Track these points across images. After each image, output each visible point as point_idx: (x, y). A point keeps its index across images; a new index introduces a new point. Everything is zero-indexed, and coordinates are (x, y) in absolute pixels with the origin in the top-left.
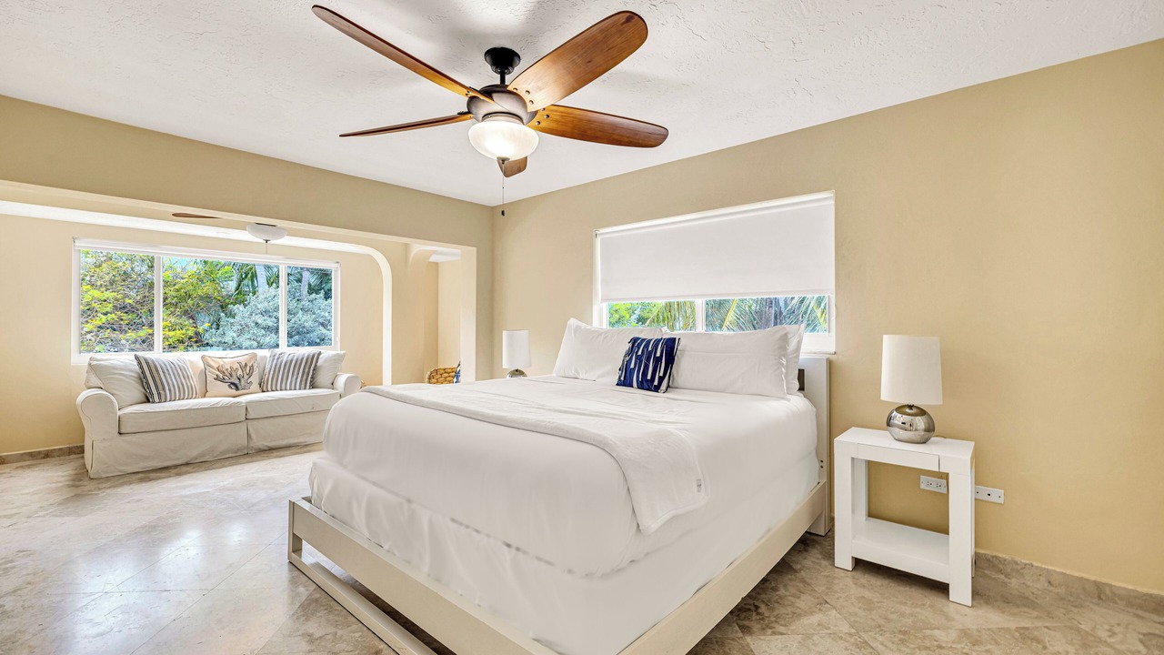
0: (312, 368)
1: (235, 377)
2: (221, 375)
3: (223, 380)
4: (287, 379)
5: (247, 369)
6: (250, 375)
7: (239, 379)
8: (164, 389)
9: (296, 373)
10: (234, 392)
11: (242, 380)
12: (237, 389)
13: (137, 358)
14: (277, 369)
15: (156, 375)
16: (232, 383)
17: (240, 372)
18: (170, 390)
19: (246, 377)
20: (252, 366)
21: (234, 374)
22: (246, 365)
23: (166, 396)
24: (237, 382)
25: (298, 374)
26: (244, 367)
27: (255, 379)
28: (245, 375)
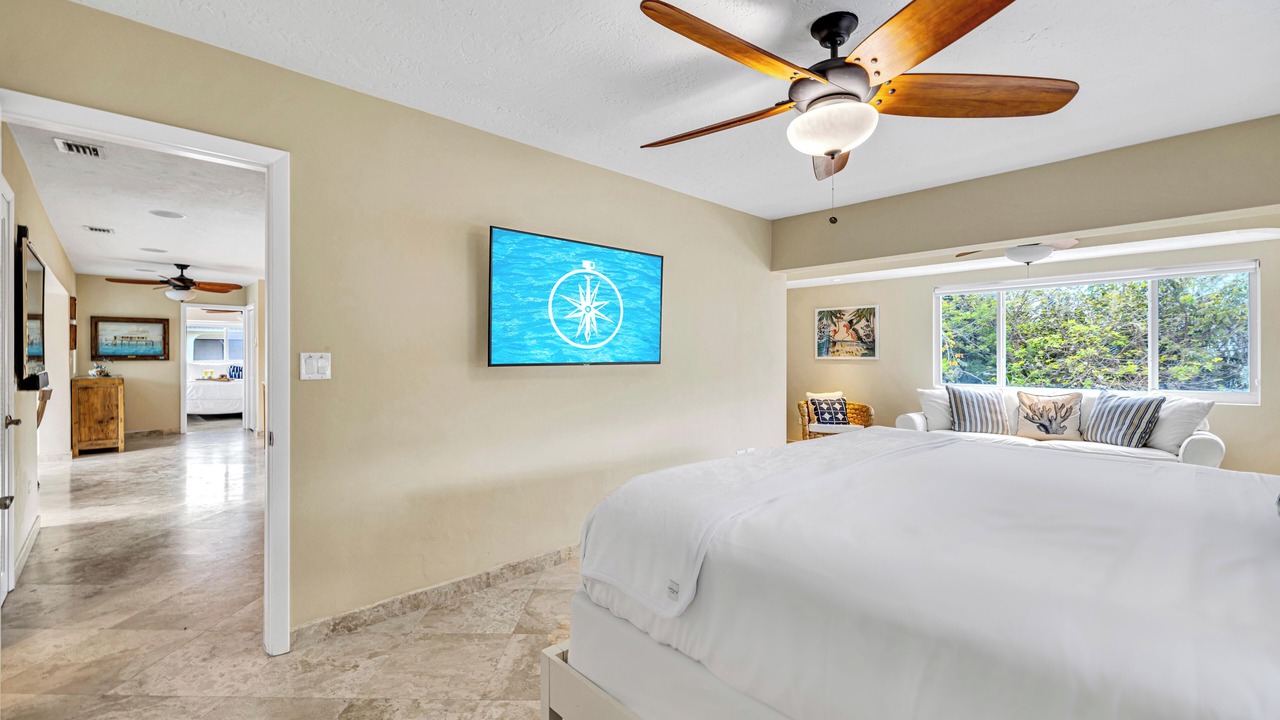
0: (1145, 420)
1: (1046, 418)
2: (1031, 414)
3: (1032, 420)
4: (1109, 429)
5: (1064, 411)
6: (1064, 418)
7: (1050, 421)
8: (965, 420)
9: (1120, 423)
10: (1043, 434)
11: (1054, 423)
12: (1047, 431)
13: (947, 388)
14: (1100, 416)
15: (959, 405)
16: (1041, 425)
17: (1052, 413)
18: (971, 421)
19: (1059, 419)
20: (1071, 408)
21: (1045, 414)
22: (1063, 406)
23: (965, 426)
24: (1047, 424)
25: (1123, 424)
26: (1058, 409)
27: (1071, 424)
28: (1059, 417)
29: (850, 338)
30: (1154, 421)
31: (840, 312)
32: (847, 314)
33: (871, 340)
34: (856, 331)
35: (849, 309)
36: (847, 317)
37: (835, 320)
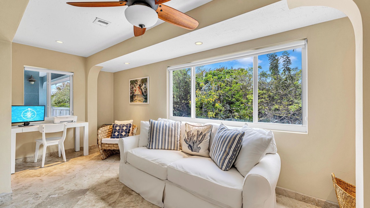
0: (232, 149)
1: (192, 141)
3: (186, 142)
5: (201, 137)
6: (200, 142)
7: (194, 143)
10: (190, 152)
11: (195, 145)
12: (192, 150)
16: (190, 145)
17: (195, 139)
19: (198, 142)
20: (205, 135)
21: (192, 138)
22: (201, 133)
24: (192, 145)
26: (198, 135)
27: (203, 146)
28: (198, 141)
29: (139, 94)
30: (238, 149)
31: (136, 80)
32: (139, 81)
33: (146, 94)
34: (141, 89)
35: (140, 79)
36: (139, 83)
37: (135, 85)
